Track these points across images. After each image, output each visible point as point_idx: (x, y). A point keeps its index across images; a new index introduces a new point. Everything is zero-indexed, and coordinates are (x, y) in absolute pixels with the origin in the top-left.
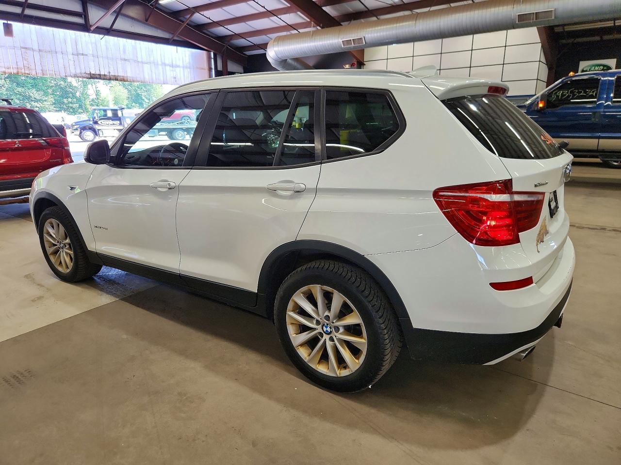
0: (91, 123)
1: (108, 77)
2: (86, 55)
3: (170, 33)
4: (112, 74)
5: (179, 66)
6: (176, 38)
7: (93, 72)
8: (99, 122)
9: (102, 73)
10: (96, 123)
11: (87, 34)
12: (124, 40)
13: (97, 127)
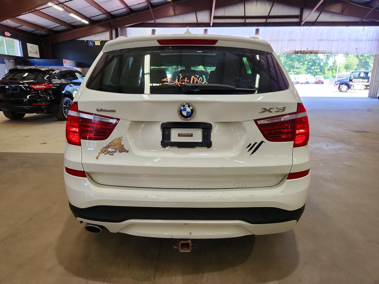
0: (348, 80)
1: (306, 52)
2: (295, 40)
3: (360, 17)
4: (309, 50)
5: (362, 40)
6: (364, 20)
7: (297, 50)
8: (353, 80)
9: (303, 50)
10: (351, 80)
11: (299, 27)
12: (323, 27)
13: (351, 83)
